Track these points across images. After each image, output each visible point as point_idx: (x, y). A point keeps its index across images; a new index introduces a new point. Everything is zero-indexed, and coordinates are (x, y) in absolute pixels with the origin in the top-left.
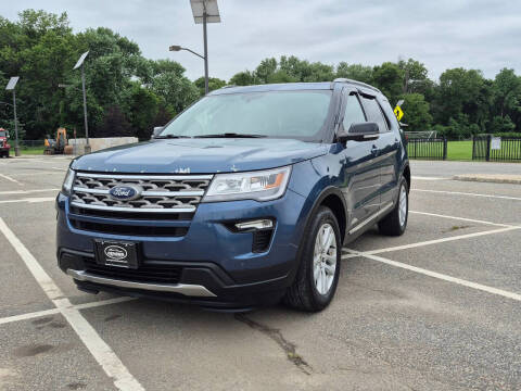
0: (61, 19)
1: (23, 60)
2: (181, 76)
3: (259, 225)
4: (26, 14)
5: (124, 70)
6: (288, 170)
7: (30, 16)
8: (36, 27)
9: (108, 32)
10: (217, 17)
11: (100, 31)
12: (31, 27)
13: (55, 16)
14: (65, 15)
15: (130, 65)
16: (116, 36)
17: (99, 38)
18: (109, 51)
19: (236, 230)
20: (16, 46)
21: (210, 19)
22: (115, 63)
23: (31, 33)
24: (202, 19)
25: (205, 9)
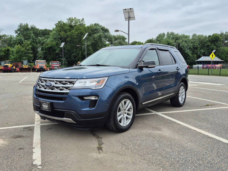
0: (81, 21)
1: (68, 36)
2: (124, 41)
3: (93, 98)
4: (70, 19)
5: (103, 39)
6: (106, 78)
7: (71, 20)
8: (73, 24)
9: (98, 25)
10: (134, 18)
11: (95, 24)
12: (71, 23)
13: (80, 20)
14: (83, 19)
15: (106, 37)
16: (101, 26)
17: (95, 27)
18: (98, 32)
19: (84, 99)
20: (65, 31)
21: (131, 19)
22: (100, 36)
23: (71, 26)
24: (128, 19)
25: (129, 15)
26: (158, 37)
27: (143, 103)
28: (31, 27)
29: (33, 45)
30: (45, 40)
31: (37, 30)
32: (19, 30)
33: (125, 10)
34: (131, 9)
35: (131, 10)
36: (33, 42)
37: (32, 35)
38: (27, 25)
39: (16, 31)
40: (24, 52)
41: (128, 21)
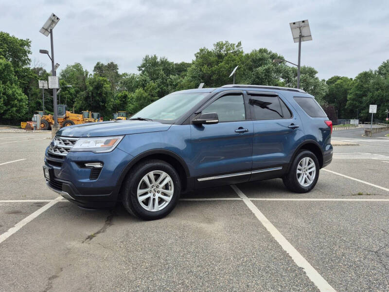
0: (237, 46)
1: (213, 73)
4: (218, 44)
5: (274, 75)
7: (220, 45)
8: (223, 52)
9: (265, 51)
10: (309, 37)
11: (261, 51)
12: (220, 51)
13: (234, 44)
14: (240, 44)
15: (278, 71)
16: (270, 53)
17: (259, 56)
18: (266, 64)
20: (210, 64)
22: (268, 71)
23: (220, 56)
24: (298, 40)
25: (301, 32)
26: (380, 69)
27: (200, 180)
28: (161, 60)
29: (161, 88)
30: (179, 81)
31: (169, 64)
32: (143, 66)
33: (294, 23)
34: (303, 22)
35: (303, 24)
36: (163, 83)
37: (162, 72)
38: (155, 58)
39: (139, 67)
40: (147, 99)
41: (298, 43)
